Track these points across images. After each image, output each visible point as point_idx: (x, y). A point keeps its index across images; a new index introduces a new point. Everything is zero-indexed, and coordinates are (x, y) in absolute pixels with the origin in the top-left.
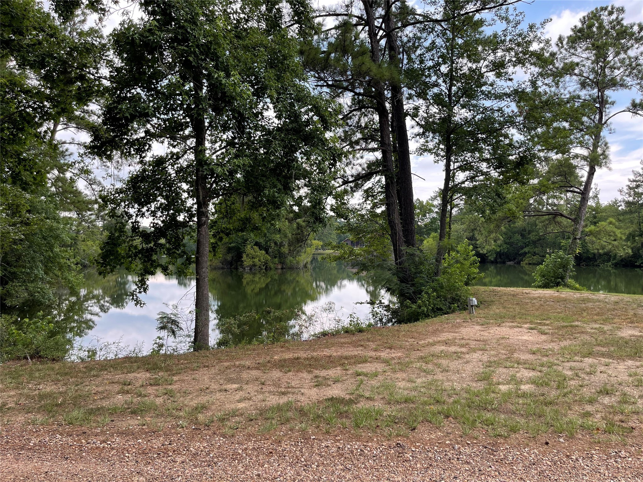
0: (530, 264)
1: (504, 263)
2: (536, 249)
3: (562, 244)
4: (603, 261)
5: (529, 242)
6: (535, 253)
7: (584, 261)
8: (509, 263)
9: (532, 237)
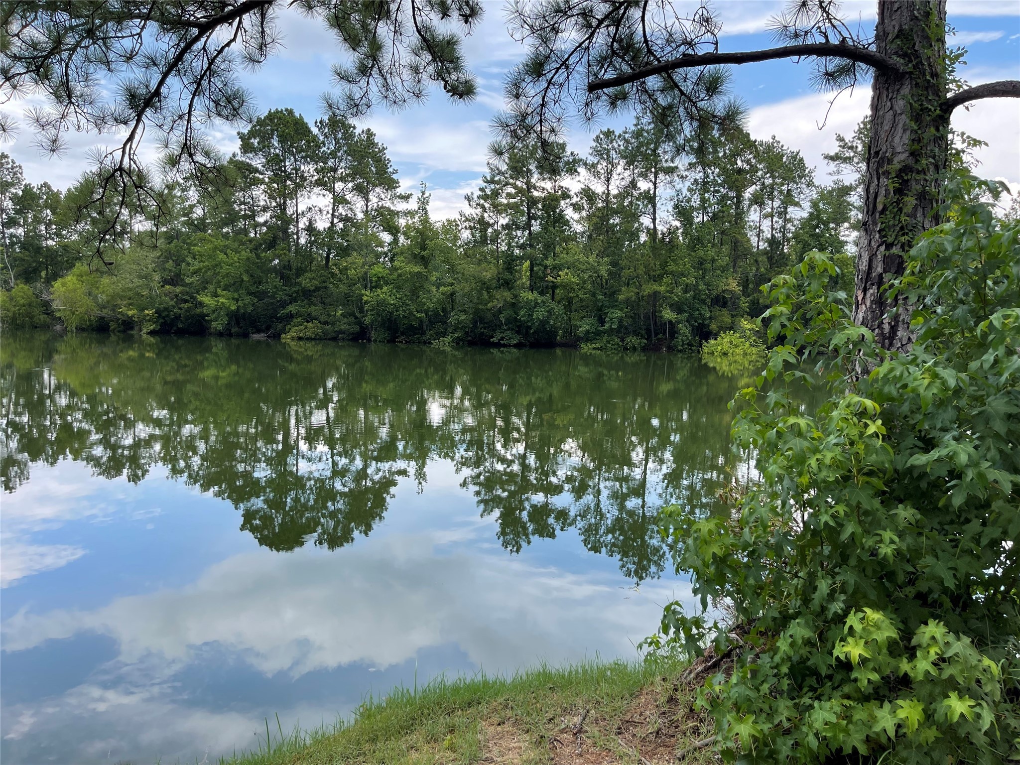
1: (246, 335)
2: (313, 308)
3: (365, 298)
4: (437, 334)
5: (297, 292)
6: (309, 315)
7: (403, 334)
8: (256, 337)
9: (306, 281)
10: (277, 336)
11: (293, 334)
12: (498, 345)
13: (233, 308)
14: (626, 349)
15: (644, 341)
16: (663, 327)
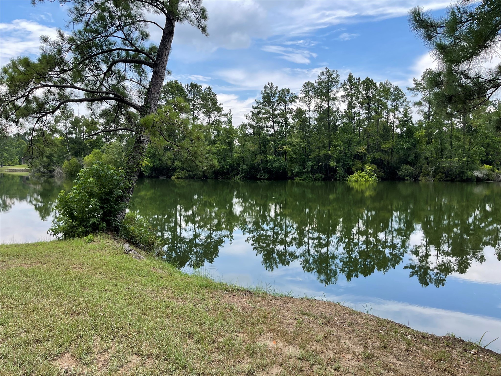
0: (179, 178)
1: (157, 177)
4: (234, 175)
6: (183, 168)
8: (162, 178)
10: (170, 177)
11: (176, 176)
12: (259, 179)
13: (152, 166)
15: (323, 176)
16: (333, 170)
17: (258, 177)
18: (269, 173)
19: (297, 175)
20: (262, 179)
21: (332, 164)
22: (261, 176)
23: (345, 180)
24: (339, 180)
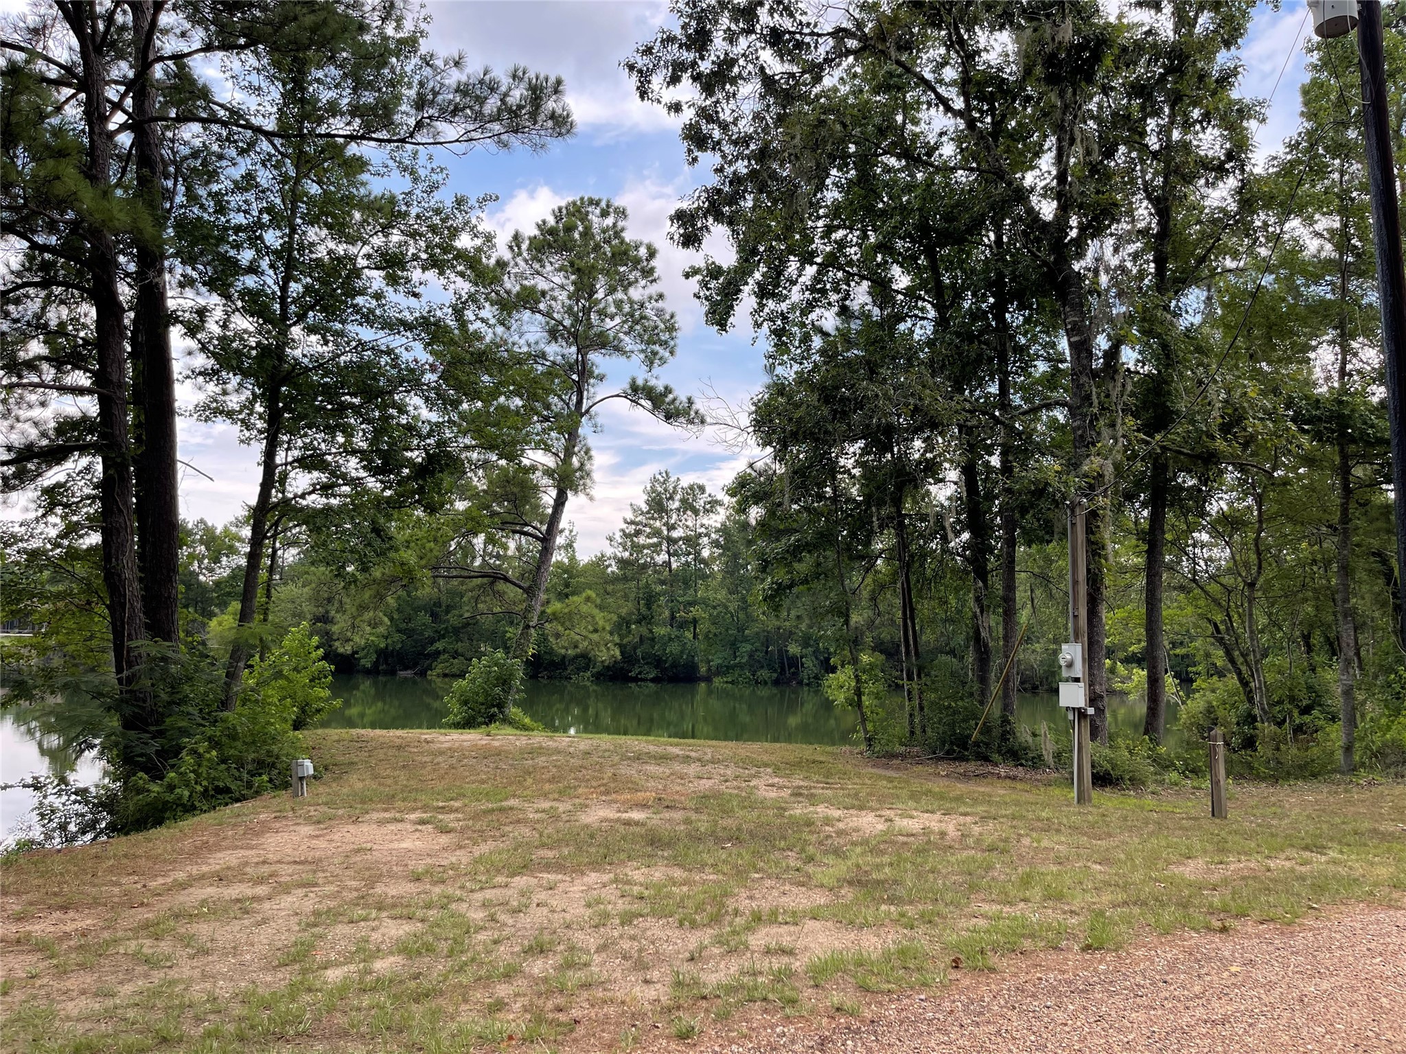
0: (445, 675)
1: (393, 673)
2: (460, 644)
3: (508, 635)
4: (578, 669)
5: (446, 629)
6: (456, 652)
7: (546, 669)
8: (403, 674)
9: (453, 619)
10: (423, 674)
11: (438, 671)
12: (635, 680)
13: (382, 645)
14: (757, 682)
15: (775, 675)
16: (794, 662)
17: (632, 674)
18: (656, 667)
19: (719, 671)
20: (642, 680)
21: (794, 649)
22: (640, 673)
23: (819, 685)
24: (808, 685)
